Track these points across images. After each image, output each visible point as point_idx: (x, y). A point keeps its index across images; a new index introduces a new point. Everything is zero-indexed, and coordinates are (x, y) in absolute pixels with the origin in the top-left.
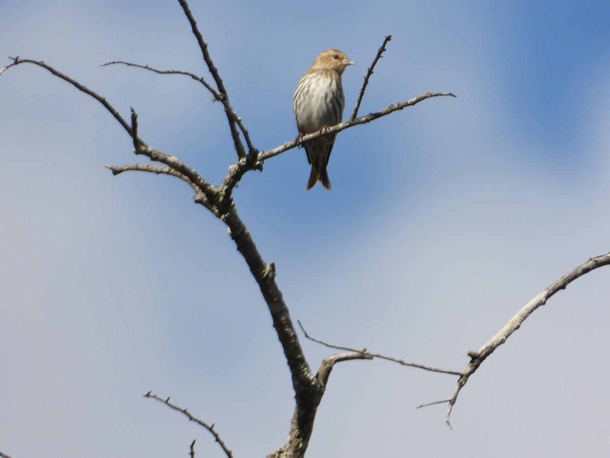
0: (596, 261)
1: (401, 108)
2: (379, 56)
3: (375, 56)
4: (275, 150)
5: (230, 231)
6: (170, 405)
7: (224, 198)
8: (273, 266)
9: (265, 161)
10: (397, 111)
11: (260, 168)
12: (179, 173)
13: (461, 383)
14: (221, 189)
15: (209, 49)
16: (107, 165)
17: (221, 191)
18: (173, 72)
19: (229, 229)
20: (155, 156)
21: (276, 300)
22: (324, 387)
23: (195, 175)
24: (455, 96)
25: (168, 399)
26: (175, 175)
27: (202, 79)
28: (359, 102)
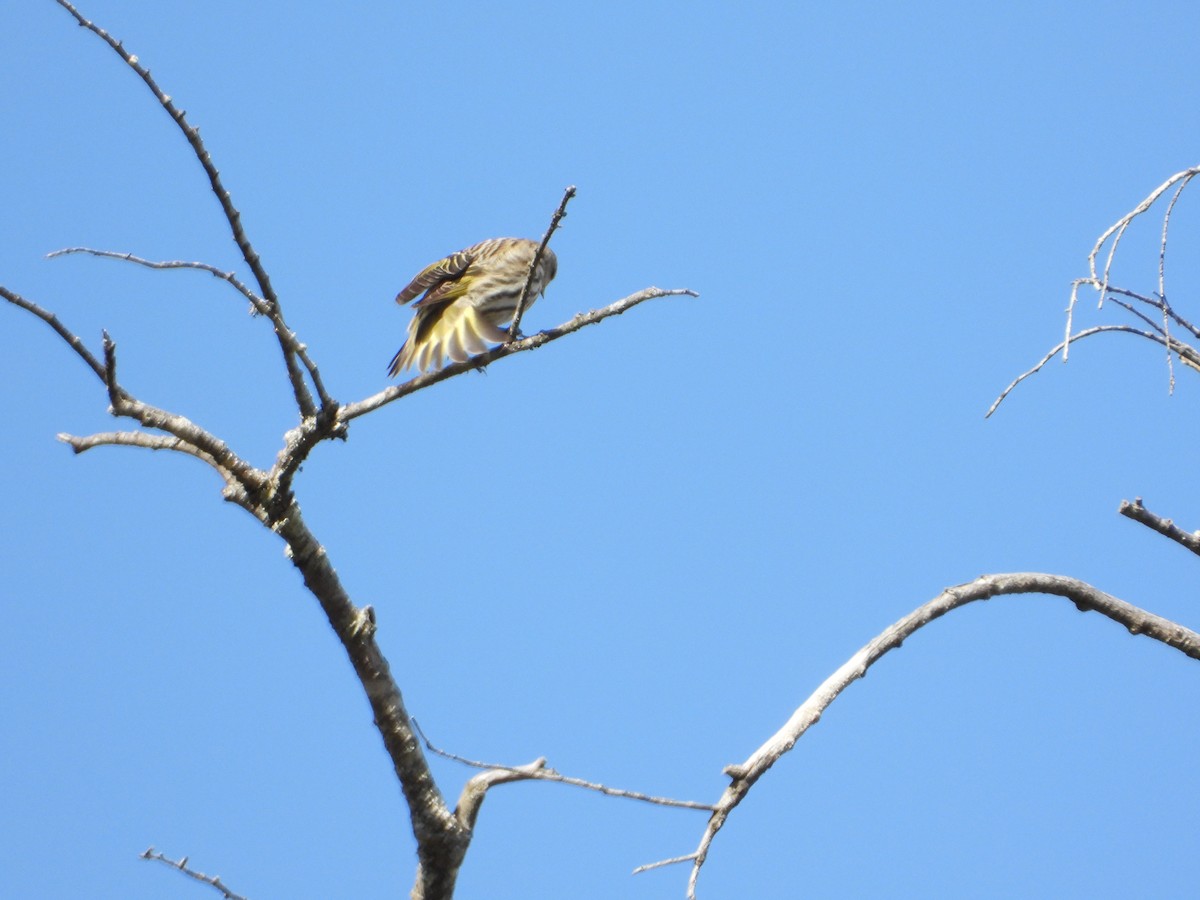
0: (956, 594)
1: (598, 320)
2: (554, 225)
3: (549, 227)
4: (369, 402)
5: (291, 552)
6: (190, 873)
7: (278, 491)
8: (370, 613)
9: (352, 422)
10: (590, 325)
11: (342, 434)
12: (194, 448)
13: (714, 825)
14: (271, 476)
15: (243, 221)
16: (62, 436)
17: (272, 479)
18: (178, 266)
19: (289, 547)
20: (149, 418)
21: (377, 674)
22: (470, 833)
23: (223, 451)
24: (695, 296)
25: (185, 861)
26: (188, 452)
27: (232, 276)
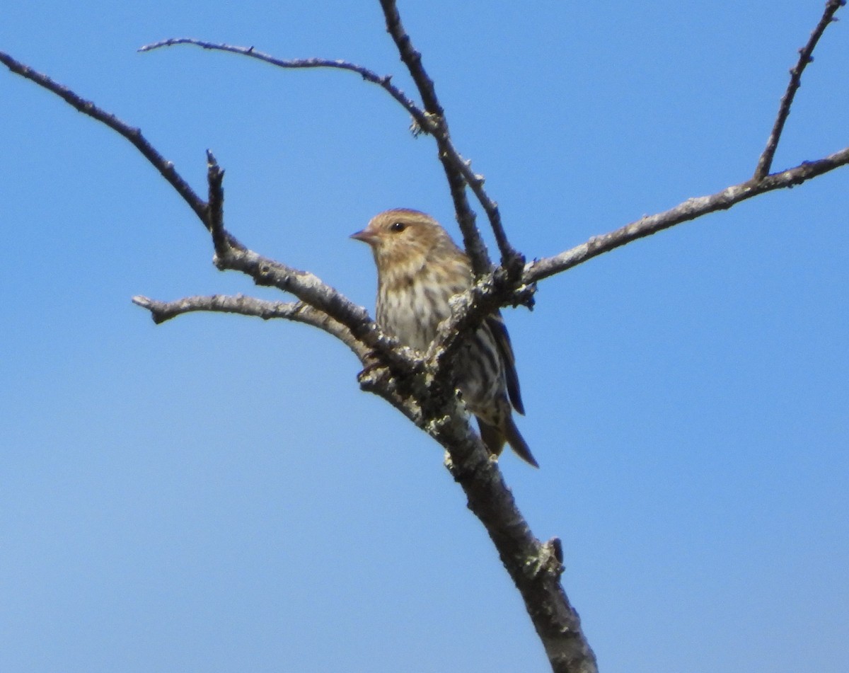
2: (828, 17)
3: (819, 19)
4: (567, 256)
5: (450, 462)
7: (436, 377)
8: (557, 547)
9: (541, 283)
11: (527, 300)
12: (322, 316)
14: (428, 356)
16: (137, 299)
17: (429, 361)
18: (316, 64)
19: (448, 455)
20: (265, 274)
21: (565, 630)
23: (364, 321)
26: (311, 322)
27: (388, 80)
28: (777, 133)
